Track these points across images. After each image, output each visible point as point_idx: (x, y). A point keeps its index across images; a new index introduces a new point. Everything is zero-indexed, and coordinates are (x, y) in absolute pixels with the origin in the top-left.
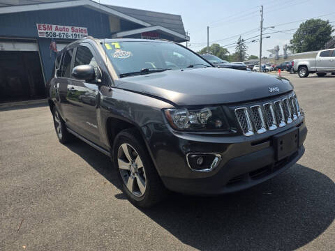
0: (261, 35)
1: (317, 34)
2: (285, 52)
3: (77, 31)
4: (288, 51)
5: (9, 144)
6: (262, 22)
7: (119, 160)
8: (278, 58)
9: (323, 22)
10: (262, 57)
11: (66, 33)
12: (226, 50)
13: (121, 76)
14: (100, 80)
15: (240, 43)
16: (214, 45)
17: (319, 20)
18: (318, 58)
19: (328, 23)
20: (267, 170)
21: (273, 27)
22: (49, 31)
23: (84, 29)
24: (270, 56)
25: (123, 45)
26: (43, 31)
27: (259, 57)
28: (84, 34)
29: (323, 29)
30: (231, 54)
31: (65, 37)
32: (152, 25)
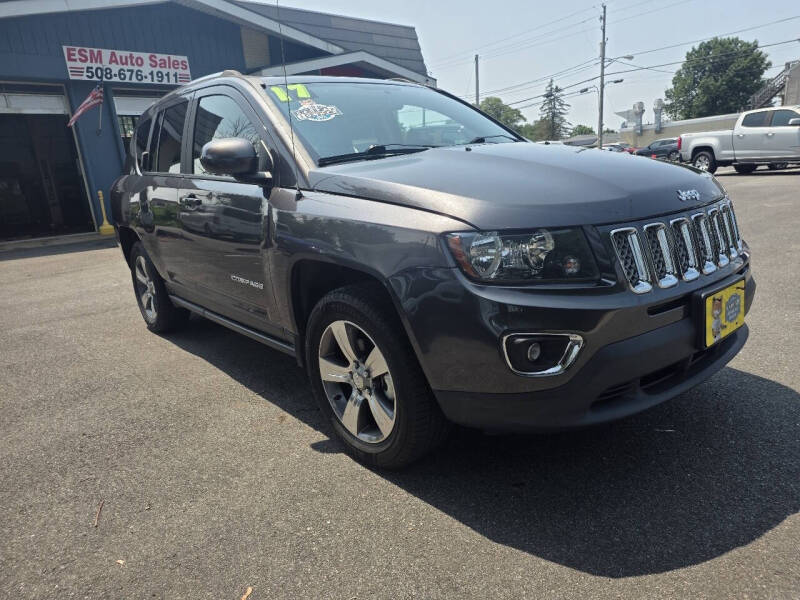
0: (602, 75)
1: (730, 73)
2: (658, 119)
3: (163, 64)
4: (665, 117)
5: (25, 338)
6: (604, 44)
7: (322, 361)
8: (641, 131)
9: (744, 44)
10: (605, 128)
11: (136, 68)
12: (517, 112)
13: (323, 163)
14: (268, 175)
15: (551, 96)
16: (488, 100)
17: (736, 41)
18: (740, 129)
19: (756, 46)
20: (674, 373)
21: (630, 58)
22: (95, 65)
23: (181, 58)
24: (624, 126)
25: (316, 89)
26: (79, 64)
27: (596, 130)
28: (180, 71)
29: (744, 63)
30: (531, 122)
31: (134, 80)
32: (347, 51)
